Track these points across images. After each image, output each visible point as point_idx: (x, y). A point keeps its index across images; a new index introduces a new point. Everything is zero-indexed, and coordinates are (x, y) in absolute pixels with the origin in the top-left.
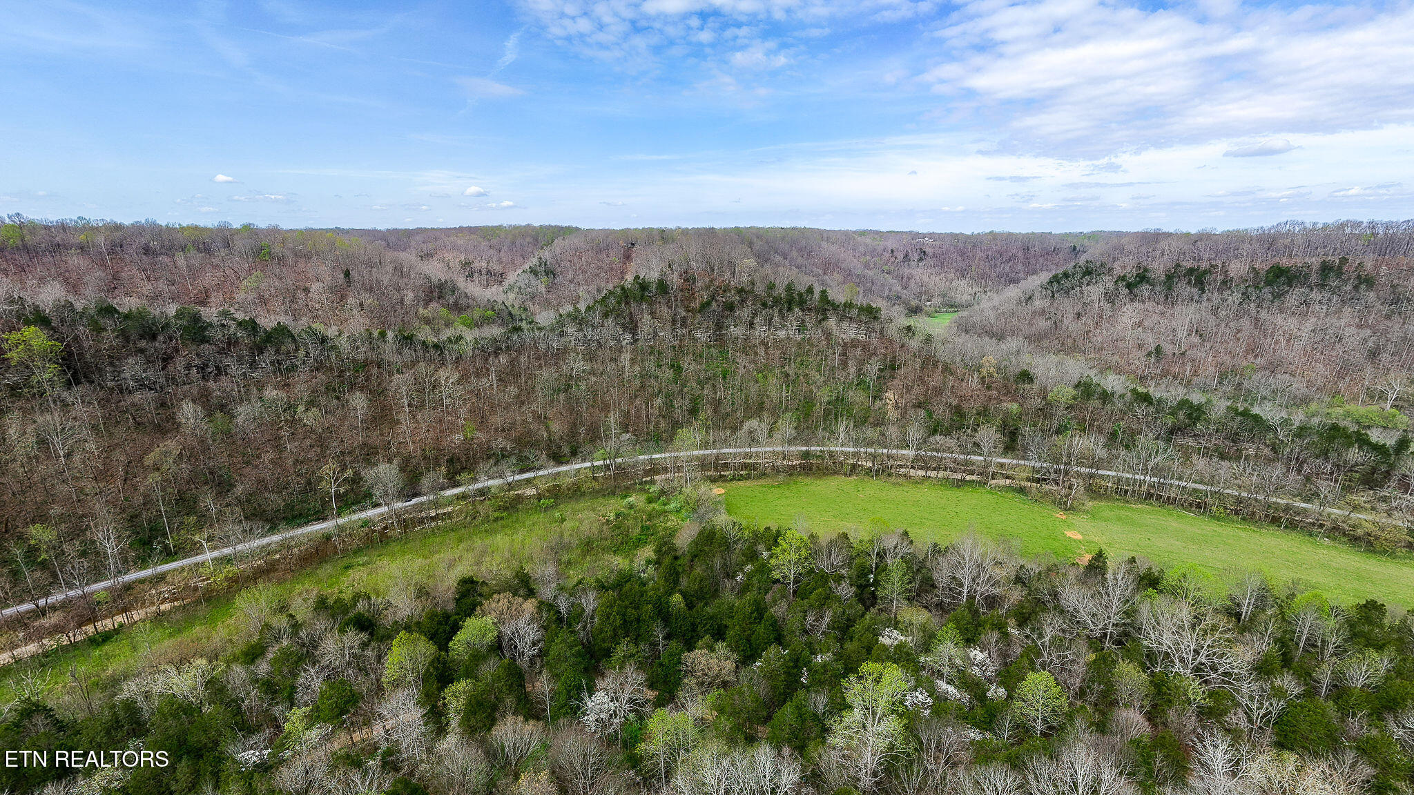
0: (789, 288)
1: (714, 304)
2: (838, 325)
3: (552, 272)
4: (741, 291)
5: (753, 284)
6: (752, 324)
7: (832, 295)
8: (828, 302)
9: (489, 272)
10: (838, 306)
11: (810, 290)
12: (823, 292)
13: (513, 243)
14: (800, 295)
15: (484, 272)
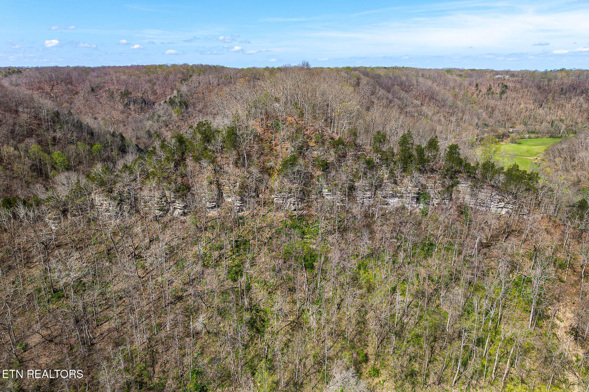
0: (404, 141)
1: (301, 161)
2: (473, 195)
3: (185, 103)
4: (337, 144)
5: (354, 134)
6: (352, 188)
7: (464, 152)
8: (460, 162)
9: (144, 101)
10: (475, 169)
11: (433, 144)
12: (454, 149)
13: (166, 78)
14: (420, 151)
15: (140, 101)
